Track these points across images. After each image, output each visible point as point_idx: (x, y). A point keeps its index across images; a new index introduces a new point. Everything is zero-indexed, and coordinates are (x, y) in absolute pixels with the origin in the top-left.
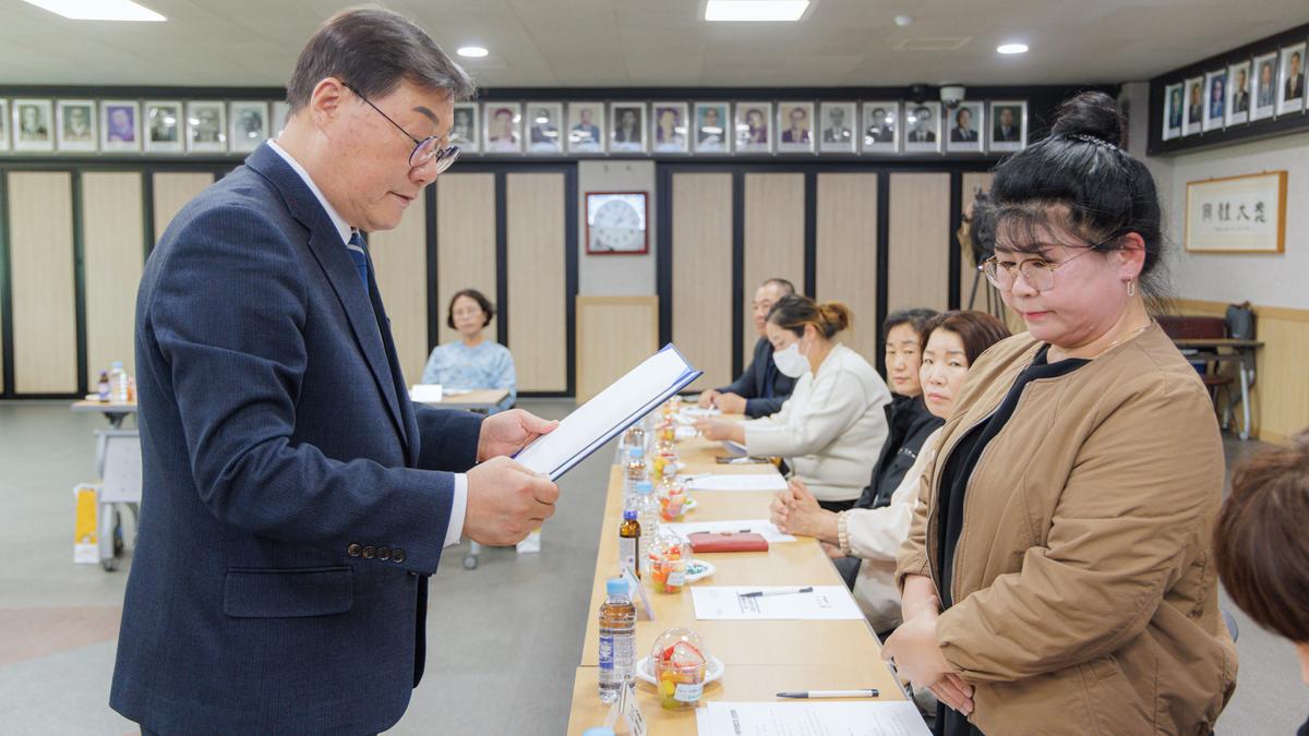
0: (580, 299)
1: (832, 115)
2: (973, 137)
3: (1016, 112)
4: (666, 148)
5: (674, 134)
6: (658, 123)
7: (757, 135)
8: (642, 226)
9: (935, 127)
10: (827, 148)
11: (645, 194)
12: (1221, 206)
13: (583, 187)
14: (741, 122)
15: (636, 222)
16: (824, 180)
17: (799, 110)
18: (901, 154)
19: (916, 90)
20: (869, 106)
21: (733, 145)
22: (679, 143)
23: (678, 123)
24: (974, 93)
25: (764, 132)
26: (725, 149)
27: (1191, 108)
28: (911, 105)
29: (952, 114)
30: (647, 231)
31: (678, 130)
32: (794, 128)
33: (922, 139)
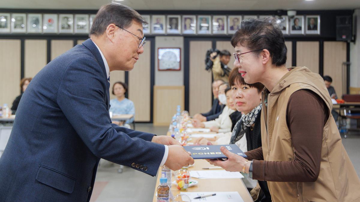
0: (155, 87)
2: (300, 28)
3: (316, 20)
4: (188, 32)
5: (190, 26)
6: (185, 23)
7: (221, 28)
8: (178, 60)
9: (286, 24)
11: (180, 49)
13: (157, 46)
14: (215, 22)
15: (176, 59)
17: (236, 18)
19: (279, 11)
20: (261, 17)
21: (212, 30)
22: (192, 30)
23: (192, 23)
24: (300, 13)
25: (223, 26)
26: (209, 32)
29: (292, 21)
30: (180, 62)
31: (192, 25)
32: (234, 25)
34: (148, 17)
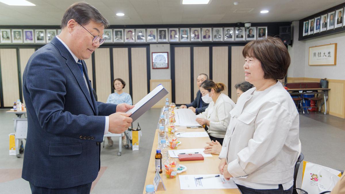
0: (151, 81)
1: (216, 31)
2: (253, 36)
3: (264, 30)
6: (171, 34)
7: (197, 37)
8: (167, 62)
9: (243, 34)
10: (215, 40)
11: (167, 53)
12: (319, 53)
13: (151, 51)
15: (165, 61)
16: (214, 48)
17: (207, 30)
18: (234, 41)
19: (238, 24)
20: (226, 29)
21: (190, 40)
22: (176, 39)
23: (176, 34)
24: (253, 25)
25: (198, 36)
26: (188, 41)
27: (311, 27)
28: (237, 28)
29: (248, 30)
31: (176, 36)
32: (206, 35)
33: (240, 37)
34: (144, 30)
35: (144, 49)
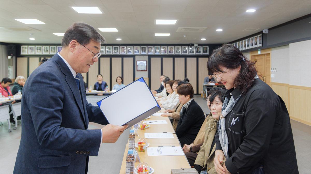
0: (135, 78)
1: (177, 48)
2: (200, 52)
3: (207, 48)
4: (150, 53)
6: (149, 49)
7: (165, 52)
10: (176, 54)
11: (146, 61)
13: (136, 60)
16: (176, 59)
17: (171, 47)
18: (188, 55)
19: (190, 45)
22: (152, 53)
24: (200, 45)
29: (196, 48)
30: (147, 67)
31: (152, 50)
32: (171, 50)
33: (192, 52)
34: (132, 47)
35: (132, 59)
